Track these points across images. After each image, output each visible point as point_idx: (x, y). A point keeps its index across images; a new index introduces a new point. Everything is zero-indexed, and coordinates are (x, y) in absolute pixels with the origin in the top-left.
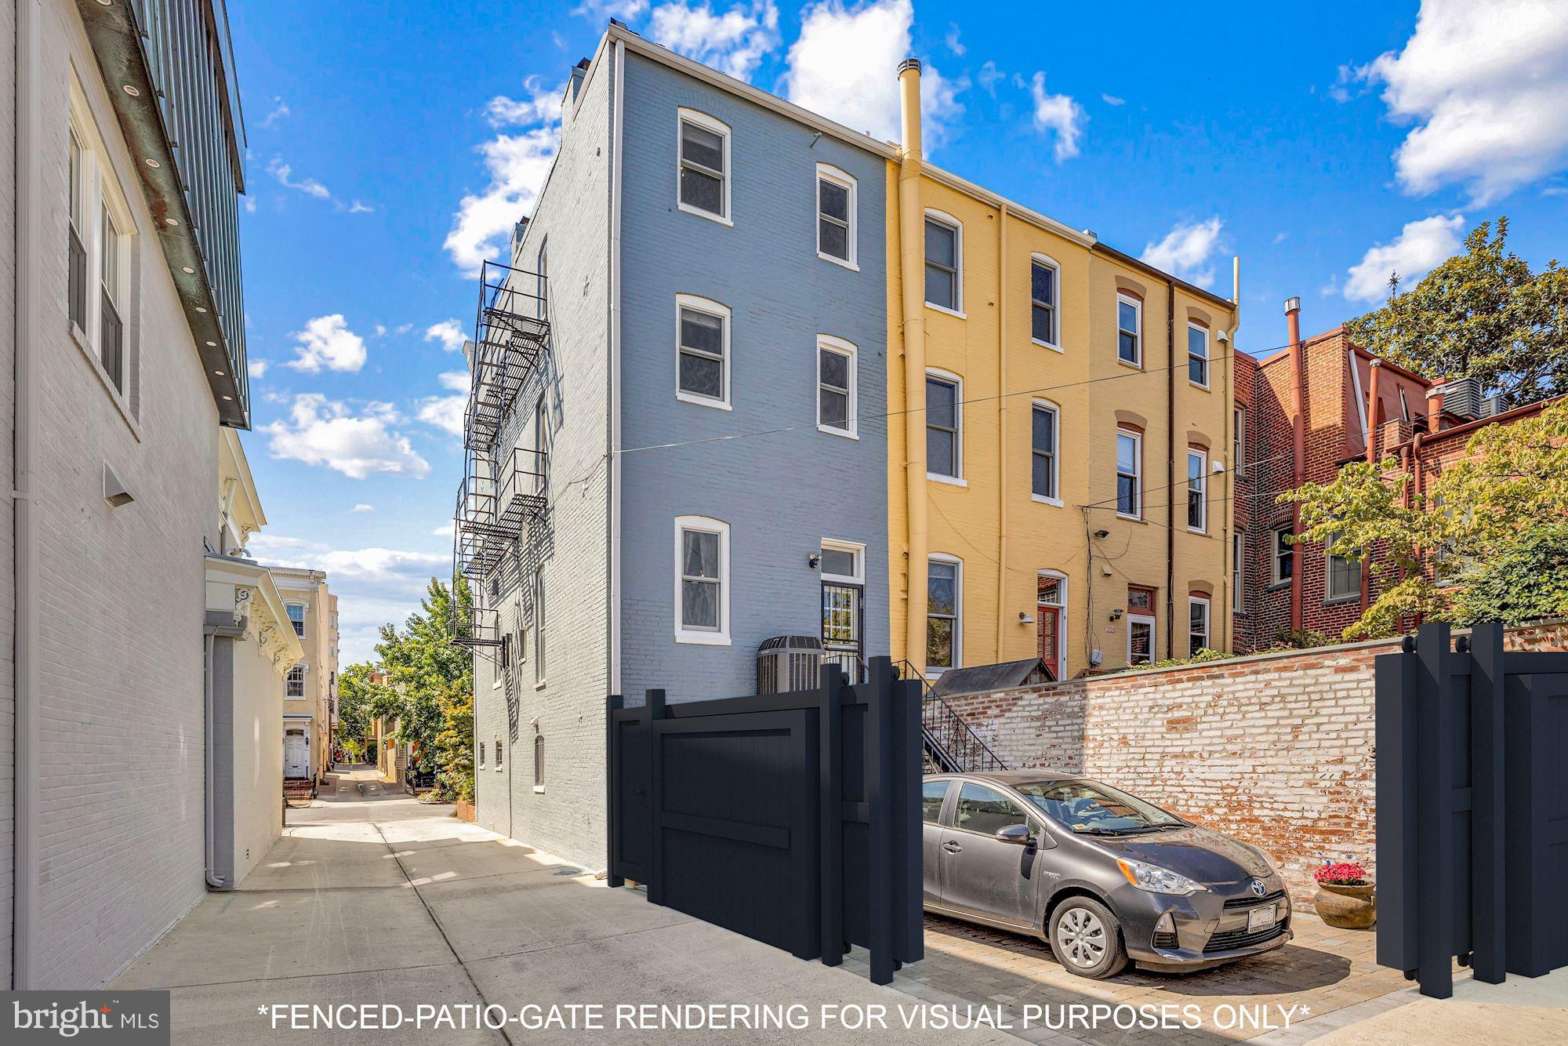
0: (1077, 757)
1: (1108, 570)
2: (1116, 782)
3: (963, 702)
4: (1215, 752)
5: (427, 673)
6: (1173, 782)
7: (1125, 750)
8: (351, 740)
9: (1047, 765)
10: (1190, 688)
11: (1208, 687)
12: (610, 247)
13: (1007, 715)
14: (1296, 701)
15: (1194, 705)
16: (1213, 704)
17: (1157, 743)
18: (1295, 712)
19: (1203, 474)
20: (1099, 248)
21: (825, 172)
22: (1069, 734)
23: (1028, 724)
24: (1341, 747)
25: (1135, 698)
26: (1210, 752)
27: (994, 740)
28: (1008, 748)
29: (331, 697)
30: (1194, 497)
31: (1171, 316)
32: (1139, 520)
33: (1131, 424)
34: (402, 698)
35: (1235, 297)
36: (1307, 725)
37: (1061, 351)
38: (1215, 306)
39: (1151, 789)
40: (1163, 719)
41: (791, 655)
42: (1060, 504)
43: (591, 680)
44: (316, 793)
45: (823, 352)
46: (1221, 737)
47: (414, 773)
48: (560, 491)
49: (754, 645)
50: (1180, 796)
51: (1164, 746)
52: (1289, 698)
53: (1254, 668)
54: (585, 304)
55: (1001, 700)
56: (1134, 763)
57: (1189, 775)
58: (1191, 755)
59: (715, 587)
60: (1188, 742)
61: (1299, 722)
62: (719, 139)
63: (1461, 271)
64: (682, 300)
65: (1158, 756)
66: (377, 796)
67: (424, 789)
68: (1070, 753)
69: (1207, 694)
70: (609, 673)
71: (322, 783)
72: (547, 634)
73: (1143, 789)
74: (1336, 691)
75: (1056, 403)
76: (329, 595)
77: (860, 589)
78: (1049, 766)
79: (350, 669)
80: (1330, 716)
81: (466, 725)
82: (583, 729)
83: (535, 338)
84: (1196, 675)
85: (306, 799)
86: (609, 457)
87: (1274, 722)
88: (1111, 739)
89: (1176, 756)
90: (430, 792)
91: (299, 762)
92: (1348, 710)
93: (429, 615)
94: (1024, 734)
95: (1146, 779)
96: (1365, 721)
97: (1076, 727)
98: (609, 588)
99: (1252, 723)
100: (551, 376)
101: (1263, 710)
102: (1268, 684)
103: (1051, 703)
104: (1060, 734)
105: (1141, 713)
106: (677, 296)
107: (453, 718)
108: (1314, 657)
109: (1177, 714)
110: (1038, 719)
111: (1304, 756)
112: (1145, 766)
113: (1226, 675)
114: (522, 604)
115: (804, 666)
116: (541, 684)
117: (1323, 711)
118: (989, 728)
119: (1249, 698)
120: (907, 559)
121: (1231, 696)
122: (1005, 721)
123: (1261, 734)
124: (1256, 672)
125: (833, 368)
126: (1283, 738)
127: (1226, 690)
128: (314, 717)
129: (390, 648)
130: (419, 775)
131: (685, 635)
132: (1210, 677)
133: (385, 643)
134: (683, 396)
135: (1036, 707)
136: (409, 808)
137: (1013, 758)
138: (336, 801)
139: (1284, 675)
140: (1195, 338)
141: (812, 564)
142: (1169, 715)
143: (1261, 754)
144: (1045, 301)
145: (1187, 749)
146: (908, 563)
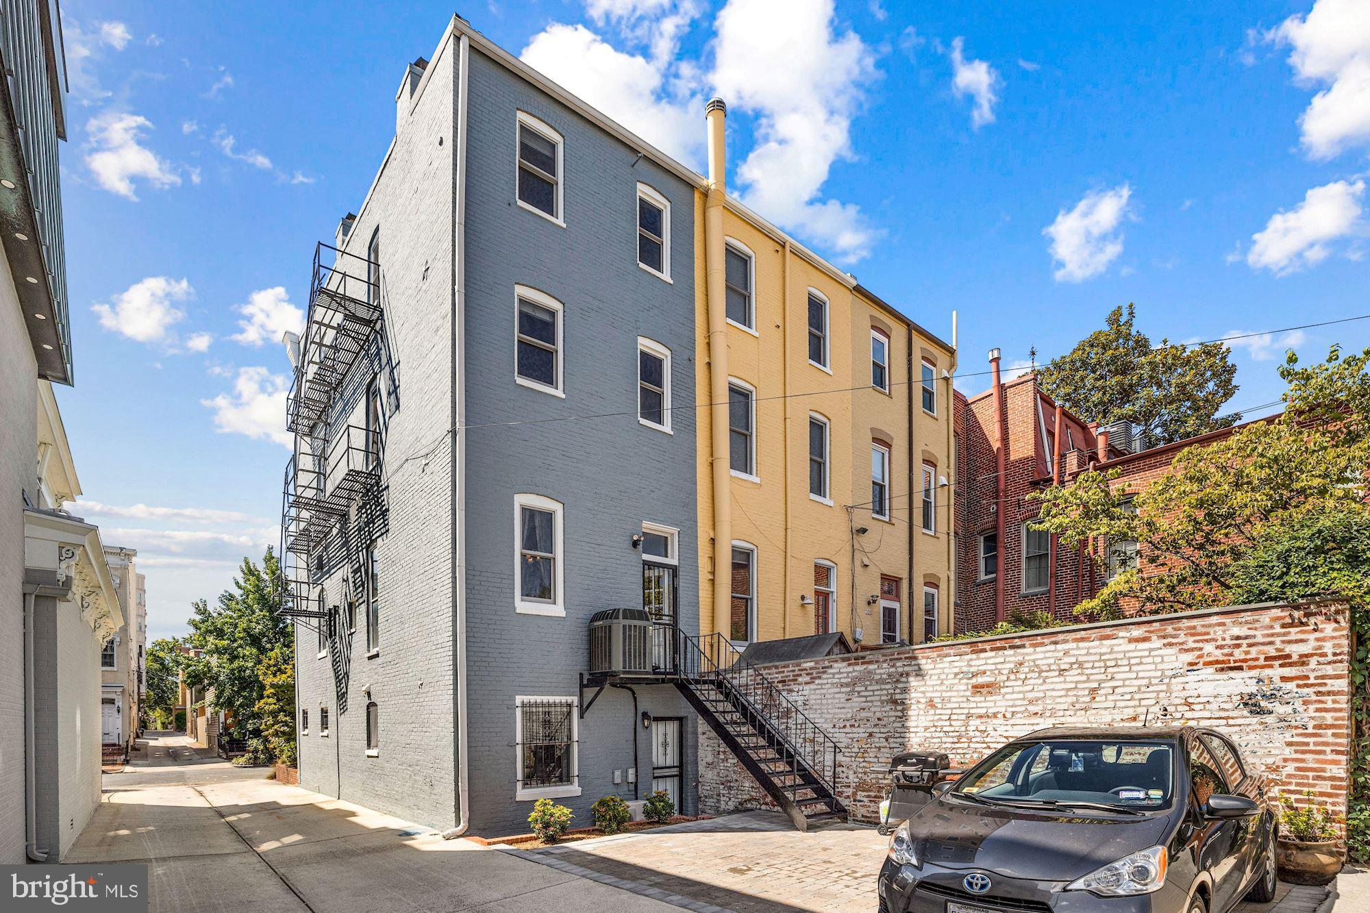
0: (885, 719)
1: (866, 562)
2: (923, 740)
3: (774, 670)
4: (1018, 713)
5: (241, 646)
6: (978, 739)
7: (932, 712)
8: (158, 708)
9: (857, 725)
10: (993, 657)
11: (1010, 656)
12: (454, 231)
13: (817, 681)
14: (1093, 668)
15: (997, 672)
16: (1015, 671)
17: (963, 705)
18: (1092, 677)
19: (933, 486)
20: (858, 290)
21: (645, 191)
22: (878, 698)
23: (838, 690)
24: (1134, 707)
25: (941, 666)
26: (1013, 712)
27: (805, 704)
28: (819, 711)
29: (139, 668)
30: (927, 505)
31: (910, 354)
32: (888, 520)
33: (881, 441)
34: (215, 669)
35: (954, 344)
36: (1103, 688)
37: (831, 373)
38: (941, 349)
39: (957, 745)
40: (967, 684)
41: (624, 626)
42: (831, 503)
43: (434, 648)
44: (128, 758)
45: (642, 352)
46: (1024, 699)
47: (226, 738)
48: (395, 468)
49: (585, 617)
50: (984, 751)
51: (969, 708)
52: (1086, 665)
53: (1053, 639)
54: (424, 288)
55: (811, 669)
56: (940, 723)
57: (993, 733)
58: (995, 715)
59: (549, 562)
60: (992, 704)
61: (1096, 685)
62: (553, 146)
63: (1105, 341)
64: (520, 291)
65: (963, 717)
66: (190, 762)
67: (237, 753)
68: (878, 715)
69: (1009, 662)
70: (455, 641)
71: (134, 749)
72: (380, 604)
73: (949, 745)
74: (1129, 658)
75: (826, 417)
76: (137, 574)
77: (674, 570)
78: (859, 726)
79: (155, 644)
80: (1124, 680)
81: (286, 695)
82: (424, 695)
83: (367, 322)
84: (998, 645)
85: (119, 764)
86: (454, 433)
87: (1073, 685)
88: (919, 702)
89: (981, 717)
90: (243, 756)
91: (111, 730)
92: (1141, 674)
93: (241, 592)
94: (834, 698)
95: (952, 737)
96: (1156, 685)
97: (885, 692)
98: (454, 558)
99: (1051, 687)
100: (384, 360)
101: (1062, 675)
102: (1066, 653)
103: (860, 671)
104: (869, 699)
105: (947, 679)
106: (516, 286)
107: (272, 686)
108: (1109, 629)
109: (981, 680)
110: (847, 685)
111: (1101, 715)
112: (951, 725)
113: (1027, 645)
114: (351, 580)
115: (635, 636)
116: (373, 652)
117: (1118, 676)
118: (800, 693)
119: (1049, 665)
120: (714, 544)
121: (1032, 664)
122: (815, 687)
123: (1061, 697)
124: (1056, 643)
125: (651, 368)
126: (1081, 699)
127: (1027, 658)
128: (126, 687)
129: (203, 622)
130: (232, 741)
131: (524, 606)
132: (1012, 647)
133: (198, 618)
134: (521, 381)
135: (846, 675)
136: (224, 771)
137: (823, 720)
138: (149, 765)
139: (1081, 644)
140: (927, 373)
141: (635, 544)
142: (974, 681)
143: (1061, 713)
144: (818, 330)
145: (991, 711)
146: (714, 548)
